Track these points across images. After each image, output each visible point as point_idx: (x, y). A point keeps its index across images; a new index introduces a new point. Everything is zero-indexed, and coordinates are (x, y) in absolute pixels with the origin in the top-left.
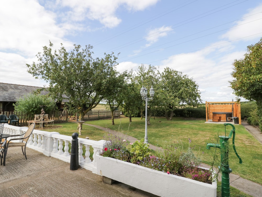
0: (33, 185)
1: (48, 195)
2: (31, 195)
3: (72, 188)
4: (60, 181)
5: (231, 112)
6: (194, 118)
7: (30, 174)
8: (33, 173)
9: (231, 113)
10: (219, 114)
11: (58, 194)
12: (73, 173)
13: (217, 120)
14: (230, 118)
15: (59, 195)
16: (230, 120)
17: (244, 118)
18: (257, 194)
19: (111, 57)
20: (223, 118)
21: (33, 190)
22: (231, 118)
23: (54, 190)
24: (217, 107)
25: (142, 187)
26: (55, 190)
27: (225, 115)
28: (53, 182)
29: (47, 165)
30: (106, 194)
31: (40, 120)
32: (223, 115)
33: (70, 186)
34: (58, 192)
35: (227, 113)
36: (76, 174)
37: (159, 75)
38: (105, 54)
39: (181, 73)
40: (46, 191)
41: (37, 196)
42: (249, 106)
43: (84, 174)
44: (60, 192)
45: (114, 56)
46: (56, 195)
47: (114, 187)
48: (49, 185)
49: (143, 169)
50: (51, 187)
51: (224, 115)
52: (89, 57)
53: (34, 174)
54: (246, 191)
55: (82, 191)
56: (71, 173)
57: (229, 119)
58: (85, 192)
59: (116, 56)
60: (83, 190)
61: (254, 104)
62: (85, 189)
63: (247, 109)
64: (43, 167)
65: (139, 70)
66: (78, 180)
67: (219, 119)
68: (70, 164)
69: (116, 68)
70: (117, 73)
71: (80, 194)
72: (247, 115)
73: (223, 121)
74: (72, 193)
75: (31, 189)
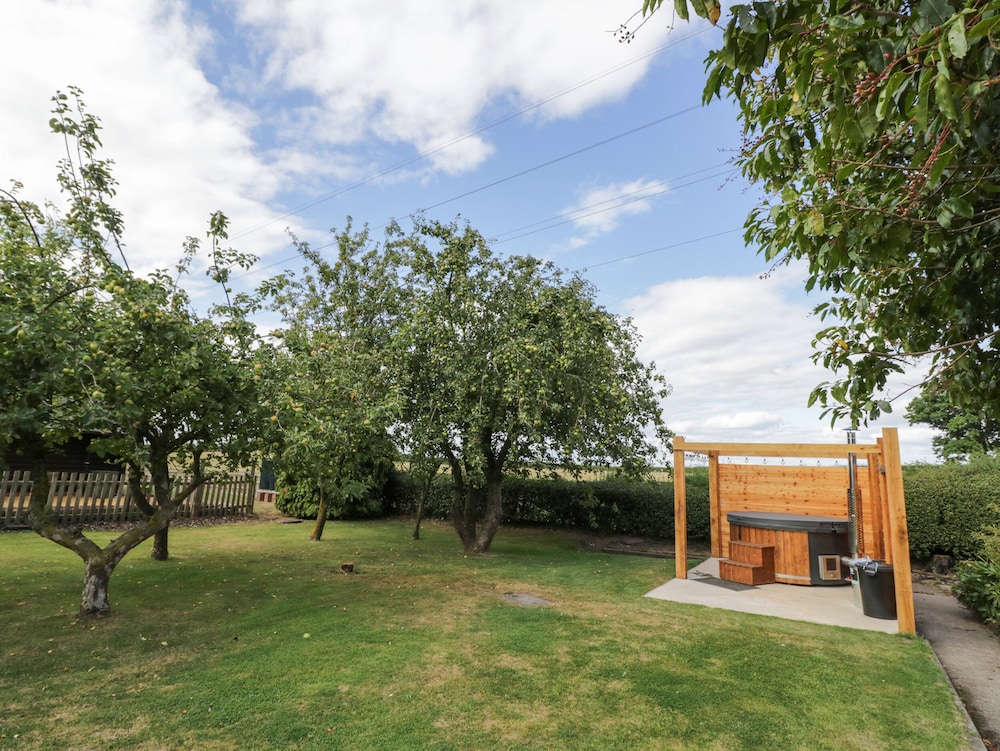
5: (845, 519)
6: (639, 540)
9: (840, 524)
10: (762, 529)
13: (749, 574)
14: (837, 558)
16: (836, 575)
17: (930, 558)
20: (789, 559)
22: (845, 559)
27: (801, 539)
32: (787, 535)
35: (813, 523)
42: (960, 484)
51: (797, 535)
57: (831, 565)
61: (987, 471)
63: (946, 502)
67: (758, 560)
72: (953, 542)
73: (790, 577)
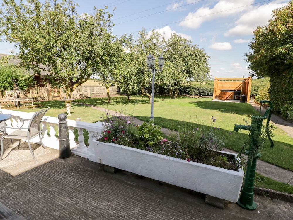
0: (12, 179)
1: (34, 191)
2: (9, 193)
3: (64, 180)
4: (47, 172)
7: (6, 166)
8: (9, 164)
9: (239, 90)
11: (46, 189)
12: (64, 162)
14: (238, 96)
15: (49, 190)
16: (237, 98)
18: (274, 176)
19: (104, 13)
21: (12, 186)
23: (40, 185)
24: (226, 84)
25: (152, 176)
26: (43, 184)
27: (233, 93)
28: (38, 175)
29: (29, 153)
30: (108, 185)
31: (13, 97)
33: (62, 178)
34: (46, 187)
36: (68, 162)
37: (164, 44)
38: (95, 8)
39: (190, 42)
40: (29, 186)
41: (19, 193)
43: (79, 163)
44: (49, 187)
45: (108, 12)
46: (43, 190)
47: (117, 176)
48: (34, 179)
49: (155, 156)
50: (36, 181)
52: (73, 11)
53: (12, 165)
54: (263, 174)
55: (77, 183)
56: (62, 162)
58: (82, 184)
59: (111, 13)
60: (79, 182)
62: (82, 181)
63: (256, 87)
64: (23, 156)
65: (139, 36)
66: (72, 171)
68: (59, 151)
69: (111, 29)
70: (112, 37)
71: (75, 187)
74: (65, 186)
75: (9, 184)
